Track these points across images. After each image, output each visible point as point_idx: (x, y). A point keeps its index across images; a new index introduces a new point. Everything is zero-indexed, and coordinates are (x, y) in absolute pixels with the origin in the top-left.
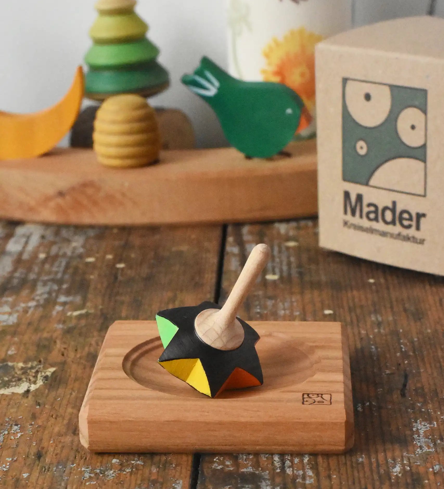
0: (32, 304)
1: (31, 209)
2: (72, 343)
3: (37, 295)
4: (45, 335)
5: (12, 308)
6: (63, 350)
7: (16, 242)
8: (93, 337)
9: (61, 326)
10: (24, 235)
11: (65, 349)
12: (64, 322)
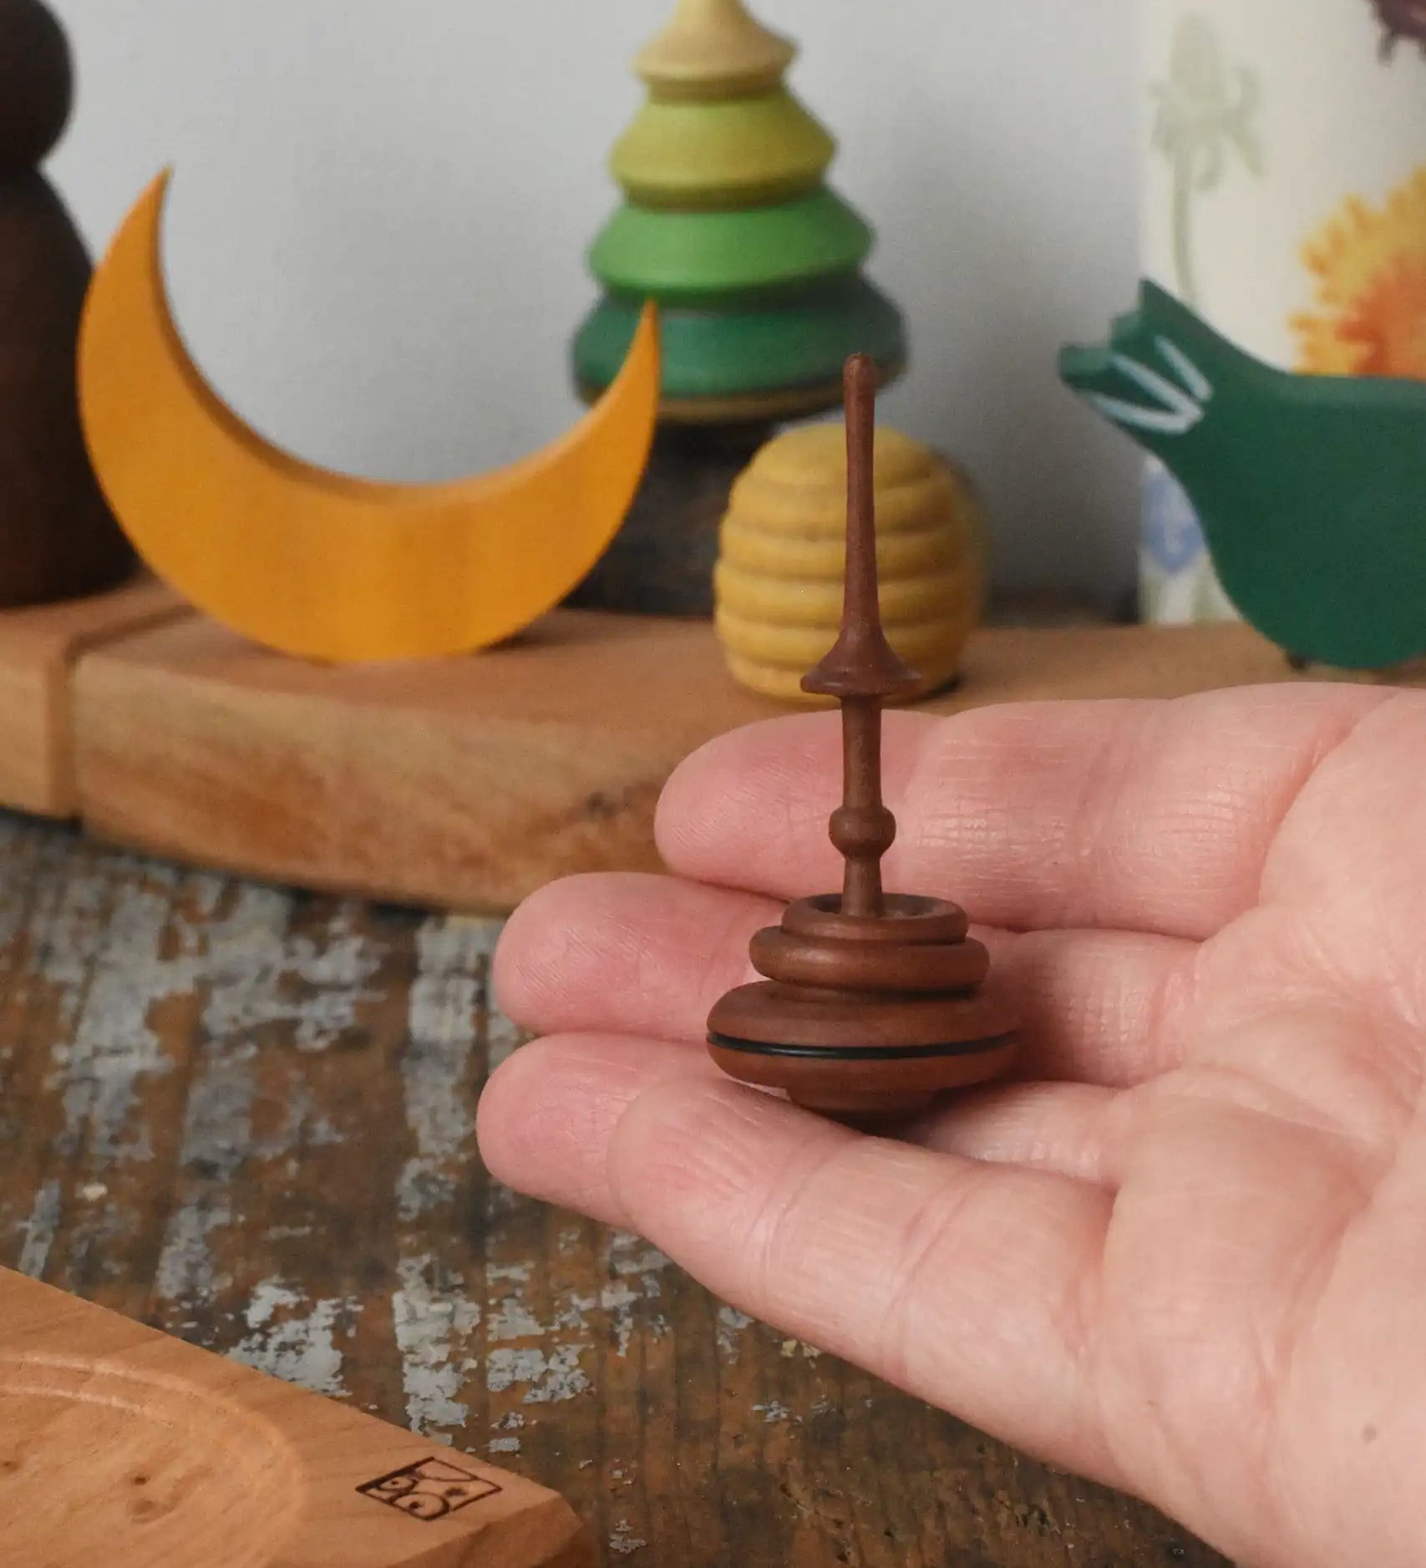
0: (617, 1297)
1: (474, 861)
2: (859, 1497)
3: (619, 1254)
4: (730, 1456)
5: (543, 1316)
6: (833, 1531)
7: (440, 999)
8: (933, 1468)
9: (777, 1412)
10: (457, 970)
11: (839, 1524)
12: (785, 1391)
